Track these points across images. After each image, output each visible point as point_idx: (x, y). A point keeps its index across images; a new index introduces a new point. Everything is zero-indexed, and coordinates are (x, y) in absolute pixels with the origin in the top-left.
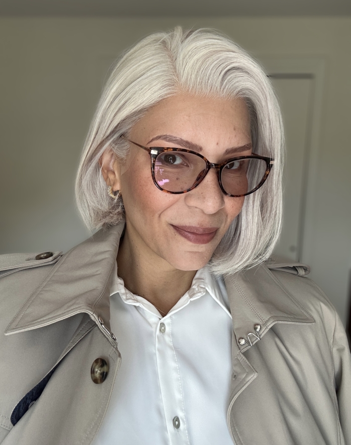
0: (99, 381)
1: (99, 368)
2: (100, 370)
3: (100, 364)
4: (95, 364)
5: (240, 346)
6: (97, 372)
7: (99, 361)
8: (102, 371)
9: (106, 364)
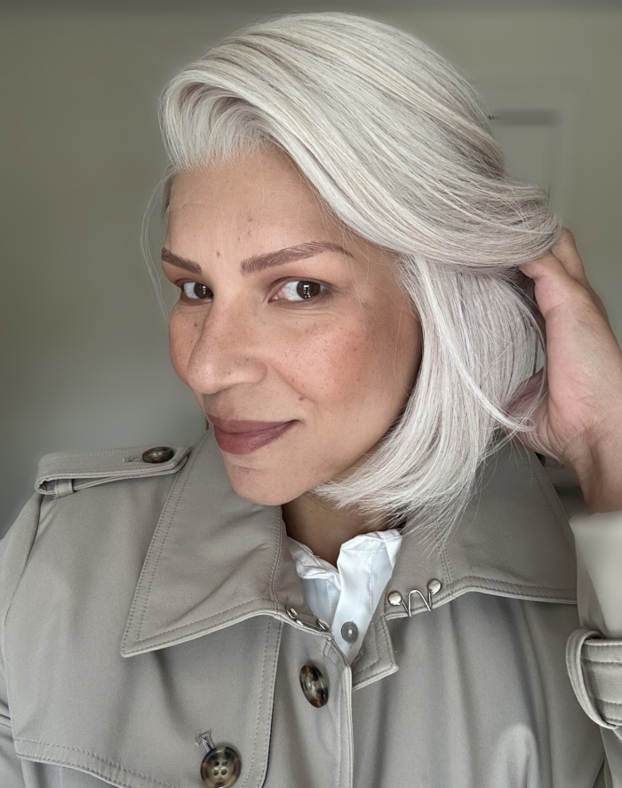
0: (319, 703)
1: (313, 682)
2: (315, 686)
3: (310, 675)
4: (304, 675)
5: (388, 606)
6: (311, 688)
7: (308, 669)
8: (317, 687)
9: (321, 675)
